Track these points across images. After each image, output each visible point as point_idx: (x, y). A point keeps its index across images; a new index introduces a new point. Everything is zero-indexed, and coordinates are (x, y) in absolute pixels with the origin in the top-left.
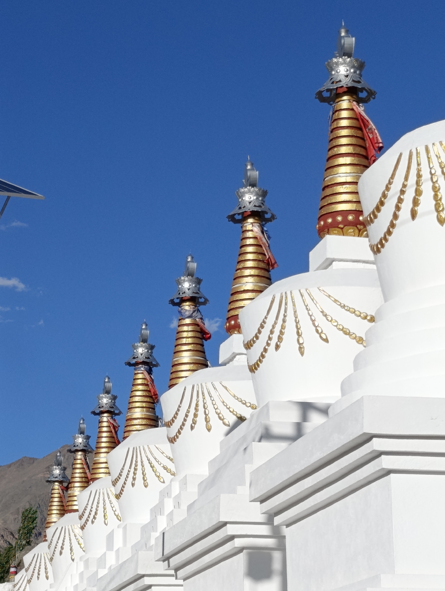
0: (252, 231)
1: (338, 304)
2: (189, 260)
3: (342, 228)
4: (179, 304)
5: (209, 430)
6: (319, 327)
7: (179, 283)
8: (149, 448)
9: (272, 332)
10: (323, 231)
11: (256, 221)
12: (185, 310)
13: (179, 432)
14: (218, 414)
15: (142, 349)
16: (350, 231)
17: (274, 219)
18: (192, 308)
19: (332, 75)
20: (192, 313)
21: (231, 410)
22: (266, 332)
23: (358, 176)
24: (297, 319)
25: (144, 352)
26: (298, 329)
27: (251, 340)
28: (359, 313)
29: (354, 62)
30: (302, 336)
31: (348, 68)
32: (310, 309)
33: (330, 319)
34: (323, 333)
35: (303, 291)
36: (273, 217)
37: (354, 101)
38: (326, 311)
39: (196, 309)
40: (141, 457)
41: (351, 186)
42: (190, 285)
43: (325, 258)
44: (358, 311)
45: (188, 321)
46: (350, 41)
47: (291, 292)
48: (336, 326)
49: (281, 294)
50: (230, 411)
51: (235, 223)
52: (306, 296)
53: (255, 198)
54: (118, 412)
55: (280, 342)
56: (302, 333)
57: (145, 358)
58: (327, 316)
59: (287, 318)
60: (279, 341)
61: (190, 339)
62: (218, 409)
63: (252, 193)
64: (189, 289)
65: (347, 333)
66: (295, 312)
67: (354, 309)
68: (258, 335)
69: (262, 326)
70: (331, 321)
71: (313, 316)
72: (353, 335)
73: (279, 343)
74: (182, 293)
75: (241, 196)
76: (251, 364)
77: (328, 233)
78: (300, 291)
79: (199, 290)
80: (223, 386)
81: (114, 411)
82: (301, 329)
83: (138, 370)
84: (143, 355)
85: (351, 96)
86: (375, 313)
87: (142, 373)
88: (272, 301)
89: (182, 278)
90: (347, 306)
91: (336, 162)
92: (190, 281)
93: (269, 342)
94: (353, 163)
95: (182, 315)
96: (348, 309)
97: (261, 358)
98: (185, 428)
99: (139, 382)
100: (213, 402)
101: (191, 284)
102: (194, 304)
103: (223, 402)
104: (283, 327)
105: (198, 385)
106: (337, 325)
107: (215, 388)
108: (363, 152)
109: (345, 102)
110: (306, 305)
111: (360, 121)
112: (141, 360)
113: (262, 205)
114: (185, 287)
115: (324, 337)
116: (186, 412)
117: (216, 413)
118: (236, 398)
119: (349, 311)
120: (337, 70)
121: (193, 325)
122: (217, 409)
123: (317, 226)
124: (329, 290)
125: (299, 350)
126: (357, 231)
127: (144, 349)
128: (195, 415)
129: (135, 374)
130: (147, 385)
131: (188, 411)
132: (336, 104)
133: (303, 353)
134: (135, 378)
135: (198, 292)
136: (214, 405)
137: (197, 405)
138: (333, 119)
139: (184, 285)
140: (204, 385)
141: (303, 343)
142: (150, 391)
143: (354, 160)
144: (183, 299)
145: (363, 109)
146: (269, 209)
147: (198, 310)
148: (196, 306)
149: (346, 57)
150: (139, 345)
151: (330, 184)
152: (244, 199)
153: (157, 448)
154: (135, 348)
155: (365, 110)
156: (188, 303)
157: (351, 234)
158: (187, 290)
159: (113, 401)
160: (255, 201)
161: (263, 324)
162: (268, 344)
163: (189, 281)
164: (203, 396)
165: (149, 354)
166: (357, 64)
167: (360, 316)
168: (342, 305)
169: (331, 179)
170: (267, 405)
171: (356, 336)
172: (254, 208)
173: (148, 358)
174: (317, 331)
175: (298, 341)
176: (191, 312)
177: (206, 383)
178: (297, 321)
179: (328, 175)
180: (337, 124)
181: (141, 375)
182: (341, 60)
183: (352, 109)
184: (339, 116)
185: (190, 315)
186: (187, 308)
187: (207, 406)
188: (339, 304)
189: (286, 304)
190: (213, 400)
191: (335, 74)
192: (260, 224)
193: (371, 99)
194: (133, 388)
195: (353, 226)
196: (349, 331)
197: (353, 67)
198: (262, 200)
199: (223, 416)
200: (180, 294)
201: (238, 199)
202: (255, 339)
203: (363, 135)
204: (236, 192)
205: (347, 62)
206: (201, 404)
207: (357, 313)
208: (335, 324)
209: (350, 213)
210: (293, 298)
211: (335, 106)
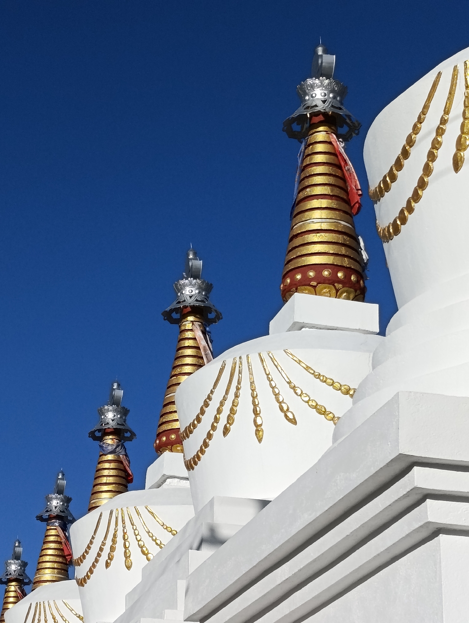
0: (191, 330)
1: (310, 373)
2: (115, 387)
3: (314, 287)
4: (101, 439)
5: (129, 568)
6: (285, 403)
7: (101, 413)
8: (55, 604)
9: (219, 411)
10: (290, 291)
11: (197, 320)
12: (107, 445)
13: (91, 571)
14: (141, 547)
15: (56, 501)
16: (325, 290)
17: (219, 319)
18: (116, 442)
19: (305, 100)
20: (116, 448)
21: (158, 542)
22: (211, 412)
23: (337, 222)
24: (255, 393)
25: (58, 505)
26: (255, 405)
27: (190, 424)
28: (339, 386)
29: (334, 85)
30: (260, 415)
31: (326, 92)
32: (273, 380)
33: (299, 392)
34: (290, 412)
35: (264, 356)
36: (218, 317)
37: (332, 133)
38: (295, 382)
39: (120, 443)
40: (45, 614)
41: (327, 234)
42: (115, 416)
43: (292, 323)
44: (337, 382)
45: (110, 457)
46: (330, 60)
47: (248, 356)
48: (307, 402)
49: (234, 359)
50: (157, 544)
51: (171, 323)
52: (268, 361)
53: (197, 291)
54: (28, 581)
55: (230, 425)
56: (260, 411)
57: (59, 511)
58: (296, 389)
59: (240, 391)
60: (228, 423)
61: (111, 478)
62: (142, 541)
63: (194, 286)
64: (113, 420)
65: (322, 411)
66: (252, 383)
67: (331, 379)
68: (201, 416)
69: (206, 404)
70: (300, 395)
71: (277, 388)
72: (330, 415)
73: (228, 425)
74: (105, 424)
75: (180, 289)
76: (188, 458)
77: (296, 291)
78: (260, 355)
79: (125, 422)
80: (149, 511)
81: (23, 580)
82: (259, 406)
83: (51, 525)
84: (57, 508)
85: (330, 127)
86: (359, 386)
87: (56, 529)
88: (221, 369)
89: (106, 407)
90: (323, 376)
91: (309, 205)
92: (115, 411)
93: (215, 424)
94: (331, 207)
95: (103, 450)
96: (325, 379)
97: (203, 447)
98: (98, 565)
99: (52, 538)
100: (135, 531)
101: (115, 414)
102: (118, 439)
103: (148, 532)
104: (234, 404)
105: (117, 509)
106: (309, 400)
107: (138, 513)
108: (343, 195)
109: (321, 134)
110: (268, 373)
111: (339, 157)
112: (54, 514)
113: (205, 300)
114: (109, 417)
115: (291, 416)
116: (101, 545)
117: (139, 545)
118: (165, 527)
119: (325, 382)
120: (312, 94)
121: (116, 462)
122: (140, 540)
123: (282, 286)
124: (299, 354)
125: (256, 434)
126: (334, 291)
127: (58, 502)
128: (112, 549)
129: (47, 530)
130: (60, 543)
131: (103, 544)
132: (310, 136)
133: (262, 438)
134: (47, 534)
135: (124, 423)
136: (137, 535)
137: (115, 536)
138: (306, 154)
139: (107, 416)
140: (125, 509)
141: (261, 425)
142: (62, 550)
143: (332, 203)
144: (106, 431)
145: (343, 145)
146: (214, 306)
147: (123, 445)
148: (120, 441)
149: (324, 78)
150: (54, 496)
151: (300, 232)
152: (184, 292)
153: (65, 603)
154: (49, 500)
155: (346, 147)
156: (111, 437)
157: (327, 294)
158: (111, 422)
159: (23, 568)
160: (197, 296)
161: (208, 400)
162: (213, 428)
163: (113, 411)
164: (124, 523)
165: (64, 507)
166: (338, 87)
167: (340, 389)
168: (316, 374)
169: (301, 226)
170: (211, 503)
171: (334, 417)
172: (195, 302)
173: (63, 512)
174: (281, 409)
175: (255, 421)
176: (114, 447)
177: (127, 508)
178: (255, 396)
179: (297, 222)
180: (311, 159)
181: (54, 531)
182: (317, 81)
183: (330, 143)
184: (312, 150)
185: (112, 450)
186: (110, 442)
187: (128, 536)
188: (313, 372)
189: (240, 373)
190: (136, 529)
191: (309, 99)
192: (202, 323)
193: (354, 135)
194: (44, 545)
195: (329, 284)
196: (325, 409)
197: (332, 91)
198: (205, 295)
199: (147, 549)
200: (102, 425)
201: (177, 294)
202: (196, 422)
203: (343, 174)
204: (174, 285)
205: (325, 84)
206: (120, 534)
207: (337, 385)
208: (307, 399)
209: (326, 268)
210: (250, 365)
211: (308, 139)
